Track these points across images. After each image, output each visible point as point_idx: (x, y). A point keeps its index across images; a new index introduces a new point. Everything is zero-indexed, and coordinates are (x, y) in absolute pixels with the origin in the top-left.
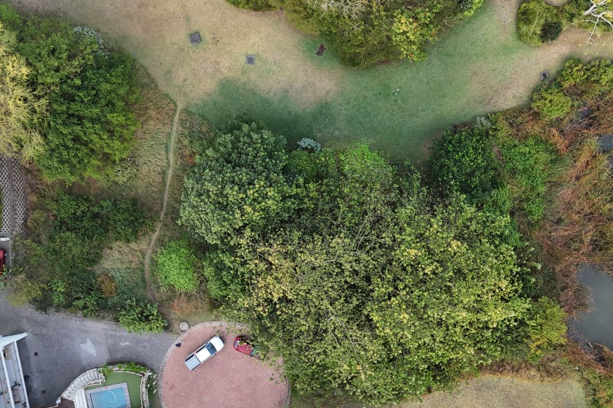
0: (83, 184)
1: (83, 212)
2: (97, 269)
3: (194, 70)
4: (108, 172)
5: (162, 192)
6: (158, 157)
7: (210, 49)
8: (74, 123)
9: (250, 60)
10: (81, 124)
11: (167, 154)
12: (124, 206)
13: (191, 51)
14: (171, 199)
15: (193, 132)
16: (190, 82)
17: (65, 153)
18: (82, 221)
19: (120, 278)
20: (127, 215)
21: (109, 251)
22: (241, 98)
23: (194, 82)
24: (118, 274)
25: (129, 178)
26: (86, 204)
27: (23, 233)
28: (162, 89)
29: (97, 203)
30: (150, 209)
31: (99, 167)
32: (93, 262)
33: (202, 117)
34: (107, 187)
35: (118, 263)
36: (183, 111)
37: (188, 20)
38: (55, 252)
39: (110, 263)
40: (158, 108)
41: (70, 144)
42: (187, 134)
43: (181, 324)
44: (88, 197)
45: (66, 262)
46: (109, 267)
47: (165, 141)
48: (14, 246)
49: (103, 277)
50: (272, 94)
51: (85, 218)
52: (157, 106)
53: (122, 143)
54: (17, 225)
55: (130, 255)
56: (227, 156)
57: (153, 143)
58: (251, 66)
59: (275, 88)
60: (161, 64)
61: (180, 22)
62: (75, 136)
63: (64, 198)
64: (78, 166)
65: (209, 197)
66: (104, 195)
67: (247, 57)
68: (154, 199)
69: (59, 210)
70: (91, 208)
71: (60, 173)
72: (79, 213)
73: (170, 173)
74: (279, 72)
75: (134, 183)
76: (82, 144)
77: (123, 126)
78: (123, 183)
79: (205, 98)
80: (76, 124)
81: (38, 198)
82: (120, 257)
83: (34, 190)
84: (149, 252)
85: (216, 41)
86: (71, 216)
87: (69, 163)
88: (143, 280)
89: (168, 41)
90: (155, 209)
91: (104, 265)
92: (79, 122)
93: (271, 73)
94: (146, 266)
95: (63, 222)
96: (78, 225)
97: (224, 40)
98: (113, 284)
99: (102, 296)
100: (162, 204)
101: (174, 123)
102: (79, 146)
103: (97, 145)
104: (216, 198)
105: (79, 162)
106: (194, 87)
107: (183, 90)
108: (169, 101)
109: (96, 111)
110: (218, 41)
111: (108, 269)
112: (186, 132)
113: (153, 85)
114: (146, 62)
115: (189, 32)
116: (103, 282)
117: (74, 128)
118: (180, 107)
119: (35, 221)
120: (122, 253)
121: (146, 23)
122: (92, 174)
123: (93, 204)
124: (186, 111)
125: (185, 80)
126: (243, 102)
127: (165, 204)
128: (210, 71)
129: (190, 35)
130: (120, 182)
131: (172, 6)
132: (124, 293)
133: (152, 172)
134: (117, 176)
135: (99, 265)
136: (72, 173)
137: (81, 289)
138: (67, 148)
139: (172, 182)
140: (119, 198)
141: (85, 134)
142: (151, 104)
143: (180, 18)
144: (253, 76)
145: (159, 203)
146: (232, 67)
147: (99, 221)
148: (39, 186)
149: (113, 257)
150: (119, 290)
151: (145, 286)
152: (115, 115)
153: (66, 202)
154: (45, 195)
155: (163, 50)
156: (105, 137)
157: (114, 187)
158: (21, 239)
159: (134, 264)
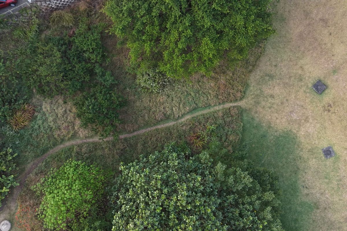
0: (118, 46)
1: (89, 59)
2: (37, 98)
3: (287, 100)
4: (143, 65)
5: (147, 124)
6: (181, 106)
7: (317, 106)
8: (181, 5)
9: (328, 152)
10: (183, 14)
11: (188, 113)
12: (114, 97)
13: (304, 88)
14: (144, 138)
15: (223, 128)
16: (273, 101)
17: (142, 12)
18: (80, 62)
19: (36, 126)
20: (106, 104)
21: (61, 101)
22: (284, 160)
23: (275, 106)
24: (41, 122)
25: (146, 88)
26: (98, 58)
27: (43, 12)
28: (251, 78)
29: (106, 68)
30: (123, 122)
31: (143, 53)
32: (42, 91)
33: (243, 130)
34: (127, 70)
35: (52, 115)
36: (239, 108)
37: (334, 72)
38: (34, 51)
39: (49, 109)
40: (230, 83)
41: (155, 12)
42: (218, 123)
43: (6, 222)
44: (108, 57)
45: (28, 66)
46: (44, 110)
47: (200, 105)
48: (26, 9)
49: (30, 108)
50: (306, 191)
51: (84, 63)
52: (231, 81)
53: (182, 67)
54: (48, 3)
55: (66, 124)
56: (225, 188)
57: (193, 94)
58: (322, 155)
59: (314, 191)
60: (276, 66)
61: (328, 64)
62: (166, 13)
63: (95, 34)
64: (134, 32)
65: (169, 197)
66: (117, 71)
67: (329, 148)
68: (136, 121)
69: (80, 34)
70: (97, 66)
71: (117, 17)
72: (86, 55)
73: (171, 124)
74: (333, 188)
75: (144, 95)
76: (160, 25)
77: (200, 59)
78: (138, 83)
79: (264, 124)
80: (181, 8)
81: (85, 11)
82: (59, 115)
83: (91, 4)
84: (79, 141)
85: (328, 108)
86: (79, 49)
87: (133, 22)
88: (44, 151)
89: (302, 62)
90: (126, 127)
91: (44, 103)
92: (184, 11)
93: (327, 180)
94: (62, 146)
95: (70, 44)
96: (74, 59)
97: (333, 117)
98: (26, 123)
99: (8, 118)
100: (134, 131)
101: (222, 106)
102: (157, 23)
103: (167, 41)
104: (172, 208)
105: (139, 31)
106: (270, 108)
107: (261, 99)
108: (242, 90)
109: (207, 23)
110: (329, 111)
111: (41, 109)
112: (220, 121)
113: (251, 67)
114: (270, 50)
115: (322, 78)
116: (24, 111)
117: (176, 8)
118: (242, 104)
119: (61, 18)
120: (66, 115)
121: (309, 34)
122: (132, 50)
123: (103, 65)
124: (241, 111)
125: (272, 96)
126: (281, 164)
127: (135, 133)
128: (295, 116)
129: (320, 81)
130: (137, 81)
131: (340, 50)
132: (21, 138)
133: (162, 107)
134: (143, 75)
135: (42, 98)
136: (124, 29)
137: (6, 93)
138: (149, 11)
139: (162, 130)
140: (121, 86)
141: (174, 23)
142: (231, 75)
143: (332, 63)
144: (313, 162)
145: (135, 128)
146: (311, 137)
147: (87, 79)
148: (97, 7)
149: (57, 108)
150: (22, 131)
151: (38, 156)
152: (211, 45)
153: (91, 37)
154: (91, 16)
155: (291, 61)
156: (180, 46)
157: (129, 77)
158: (35, 13)
159: (59, 132)
